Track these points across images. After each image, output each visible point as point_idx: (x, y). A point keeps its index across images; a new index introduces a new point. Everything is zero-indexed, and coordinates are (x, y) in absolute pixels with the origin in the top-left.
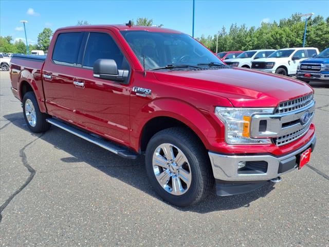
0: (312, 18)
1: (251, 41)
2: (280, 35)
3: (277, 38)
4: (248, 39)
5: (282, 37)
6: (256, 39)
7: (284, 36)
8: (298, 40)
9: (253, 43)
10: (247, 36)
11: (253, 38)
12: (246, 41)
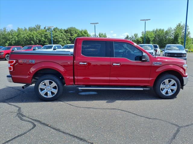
0: (47, 28)
1: (12, 38)
2: (32, 36)
3: (31, 37)
4: (11, 37)
5: (34, 37)
6: (16, 37)
7: (35, 36)
8: (43, 39)
9: (15, 39)
10: (9, 34)
11: (14, 36)
12: (10, 38)
